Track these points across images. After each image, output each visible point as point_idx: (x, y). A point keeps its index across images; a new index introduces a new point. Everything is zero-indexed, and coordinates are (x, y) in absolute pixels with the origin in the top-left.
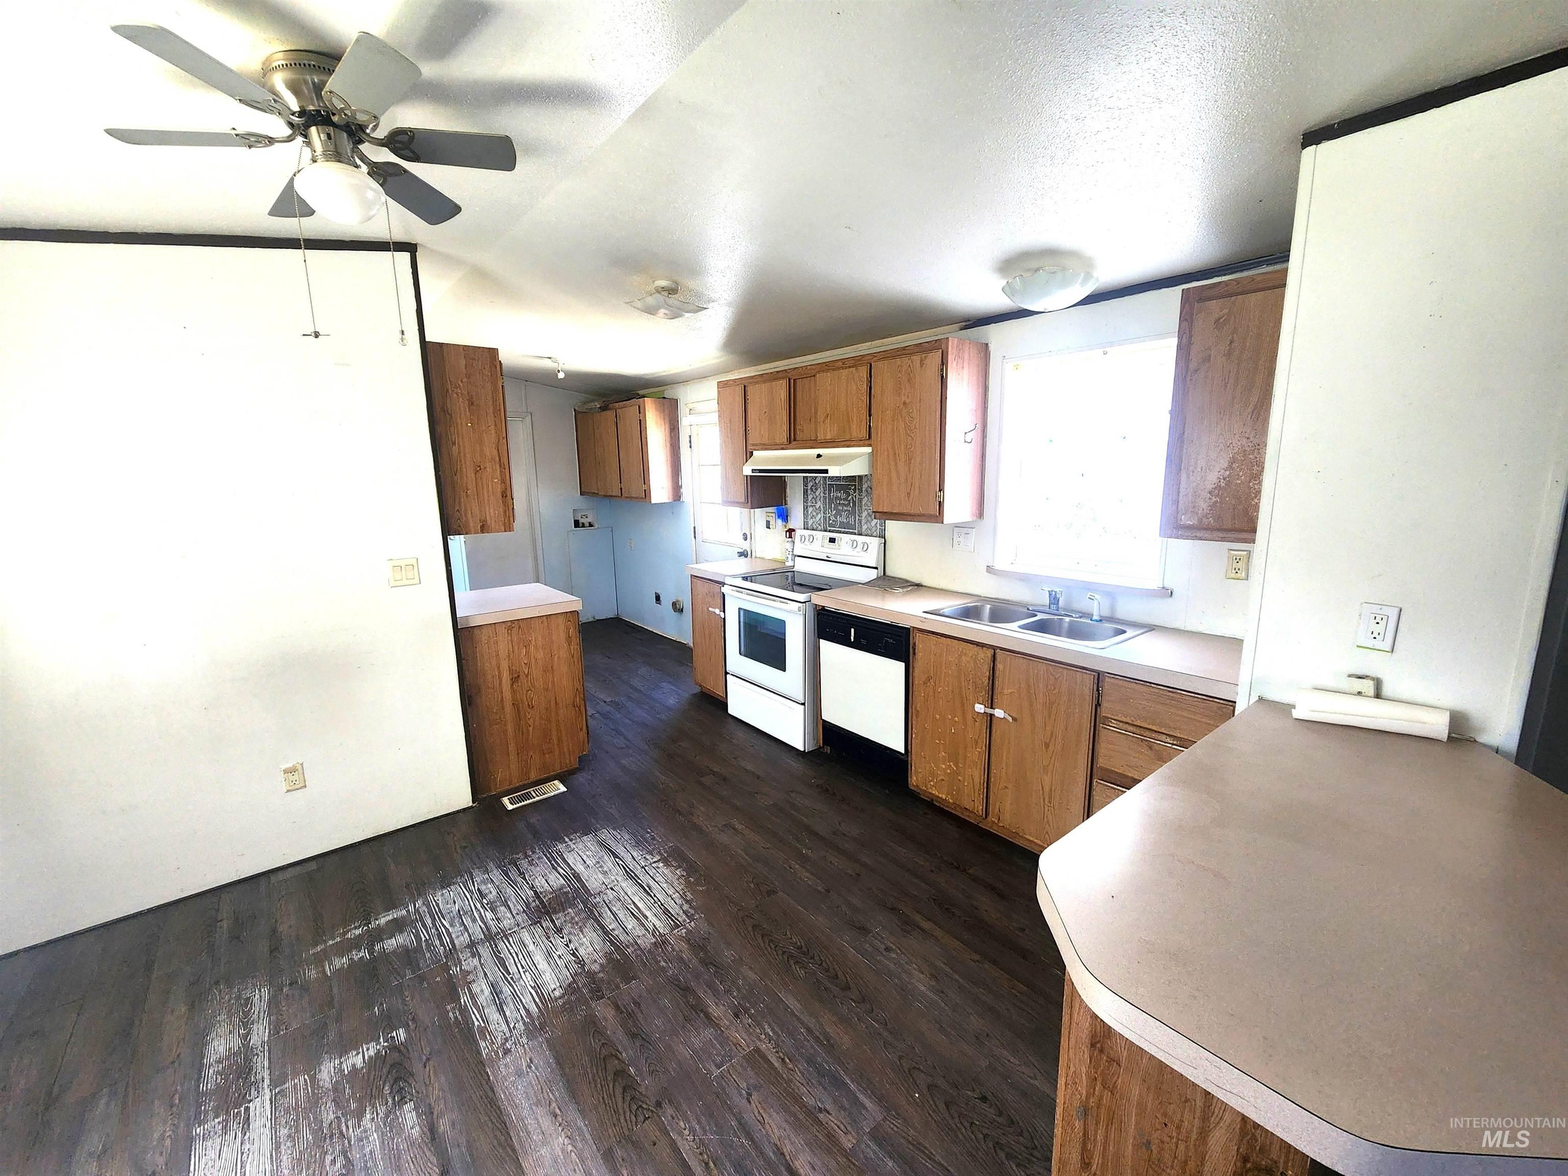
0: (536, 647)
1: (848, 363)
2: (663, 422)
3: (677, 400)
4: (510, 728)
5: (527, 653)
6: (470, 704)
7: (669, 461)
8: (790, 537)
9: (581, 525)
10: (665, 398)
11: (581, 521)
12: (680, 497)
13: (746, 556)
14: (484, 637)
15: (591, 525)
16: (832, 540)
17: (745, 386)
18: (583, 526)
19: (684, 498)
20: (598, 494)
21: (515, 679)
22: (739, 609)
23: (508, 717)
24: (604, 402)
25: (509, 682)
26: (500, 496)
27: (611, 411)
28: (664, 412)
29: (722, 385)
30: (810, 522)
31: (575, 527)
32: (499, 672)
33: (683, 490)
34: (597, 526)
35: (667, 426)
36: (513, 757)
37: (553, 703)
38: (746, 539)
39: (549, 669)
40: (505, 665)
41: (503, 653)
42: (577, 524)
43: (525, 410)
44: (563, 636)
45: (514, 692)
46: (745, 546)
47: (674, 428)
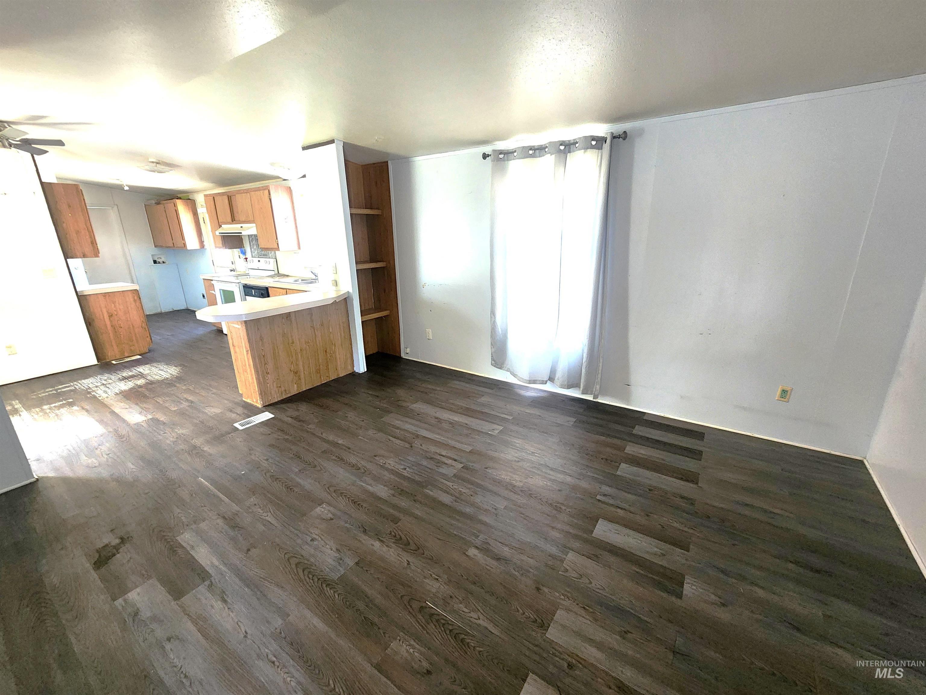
0: (119, 304)
1: (245, 191)
2: (189, 211)
3: (195, 200)
4: (111, 335)
5: (115, 306)
6: (90, 325)
7: (195, 230)
8: (247, 261)
9: (158, 262)
10: (189, 199)
11: (158, 260)
12: (204, 246)
13: (234, 271)
14: (92, 299)
15: (164, 263)
16: (259, 261)
17: (214, 198)
18: (159, 263)
19: (206, 247)
20: (165, 247)
21: (111, 316)
22: (220, 290)
23: (110, 332)
24: (158, 200)
25: (108, 317)
26: (90, 244)
27: (162, 205)
28: (188, 205)
29: (206, 196)
30: (253, 254)
32: (102, 313)
33: (205, 243)
34: (167, 263)
35: (191, 213)
36: (115, 347)
37: (131, 326)
38: (233, 264)
39: (126, 312)
40: (104, 311)
41: (103, 306)
42: (155, 262)
43: (113, 203)
44: (132, 300)
45: (111, 321)
46: (233, 267)
47: (195, 214)
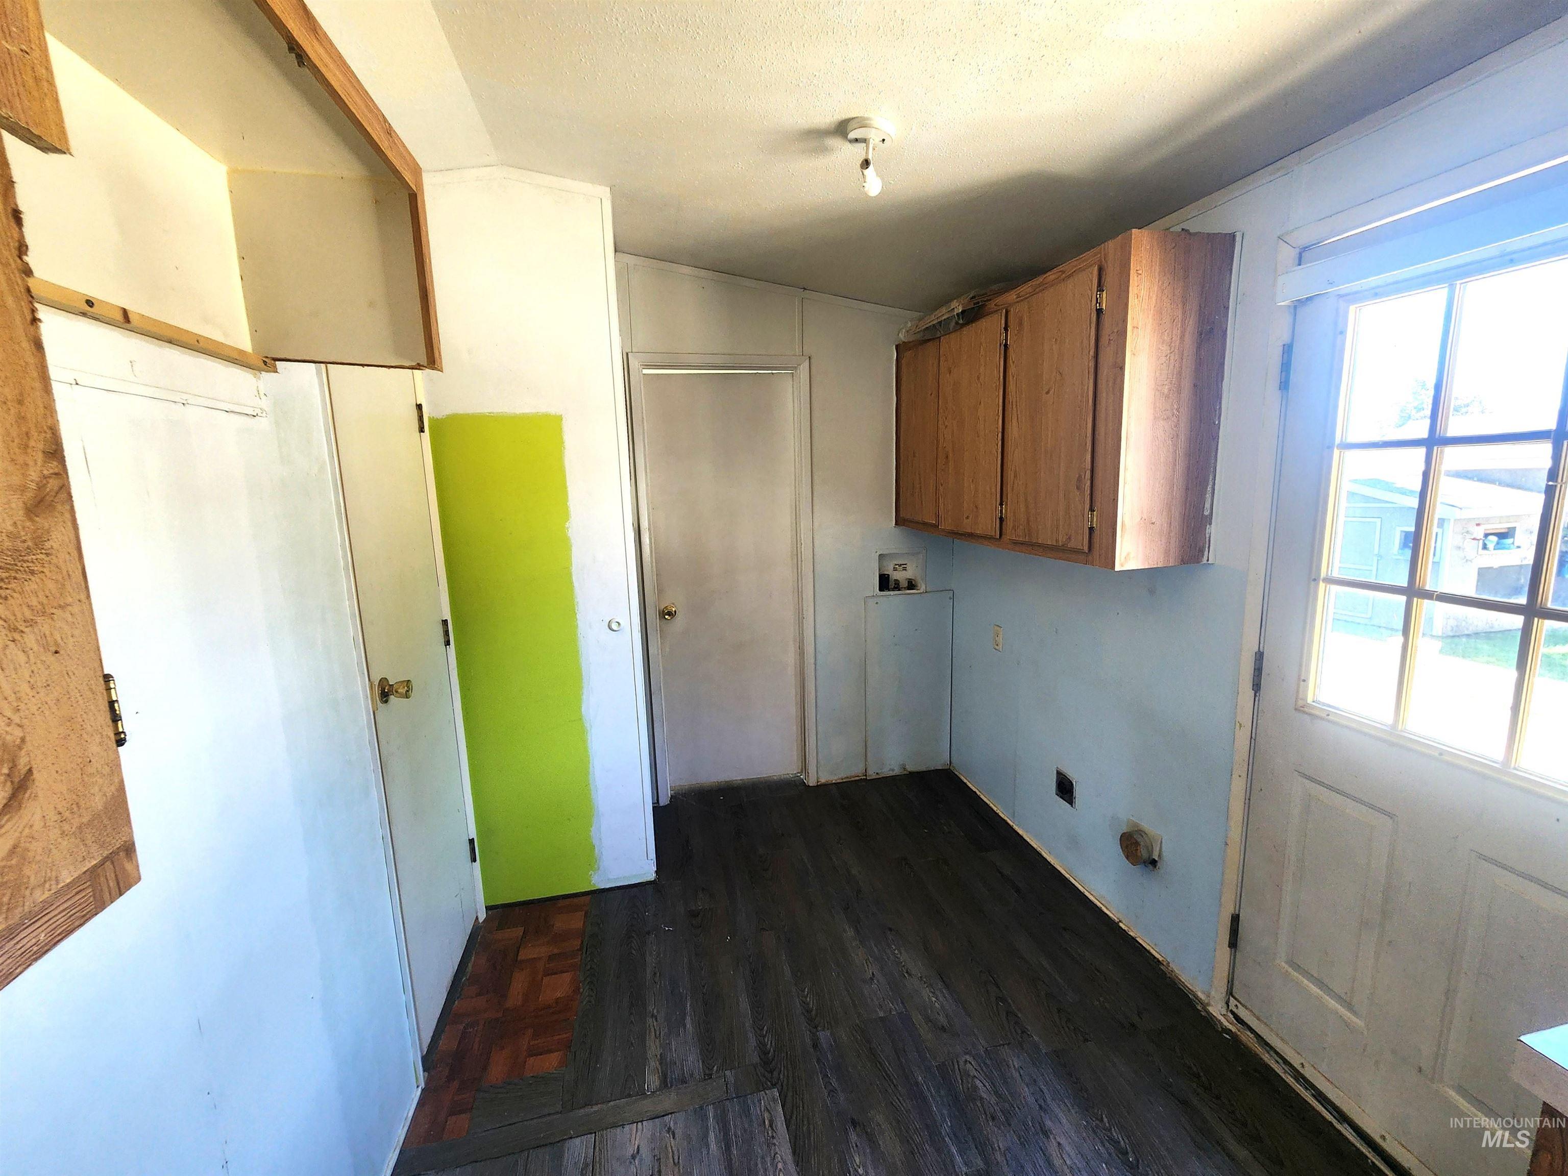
2: (1179, 313)
3: (1233, 236)
7: (1182, 437)
9: (892, 585)
10: (1193, 237)
11: (894, 576)
12: (1201, 551)
15: (911, 585)
18: (897, 587)
19: (1215, 553)
20: (936, 526)
24: (973, 297)
27: (996, 317)
28: (1186, 277)
31: (881, 589)
33: (1214, 531)
35: (1191, 323)
42: (885, 583)
43: (798, 351)
47: (1211, 331)
